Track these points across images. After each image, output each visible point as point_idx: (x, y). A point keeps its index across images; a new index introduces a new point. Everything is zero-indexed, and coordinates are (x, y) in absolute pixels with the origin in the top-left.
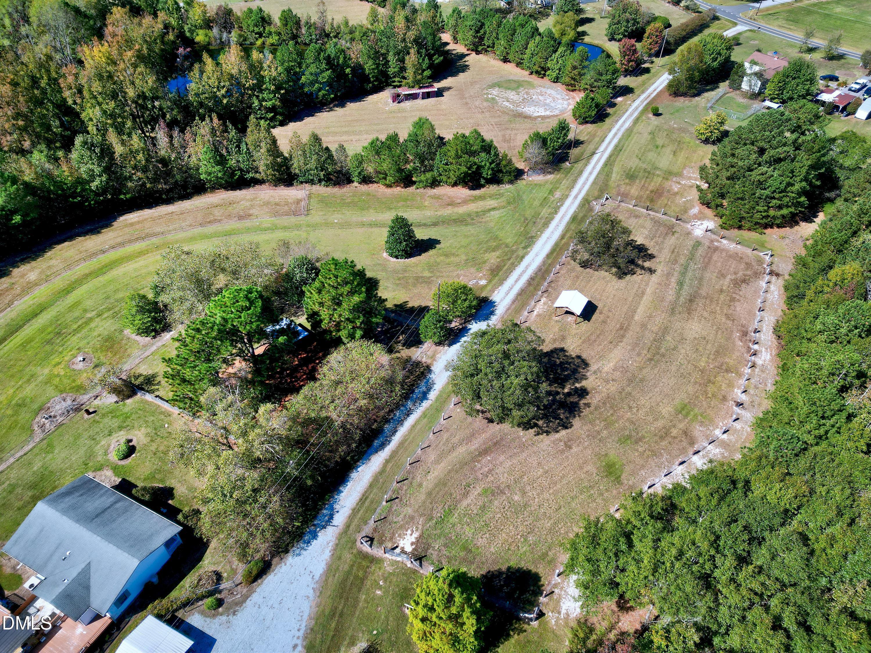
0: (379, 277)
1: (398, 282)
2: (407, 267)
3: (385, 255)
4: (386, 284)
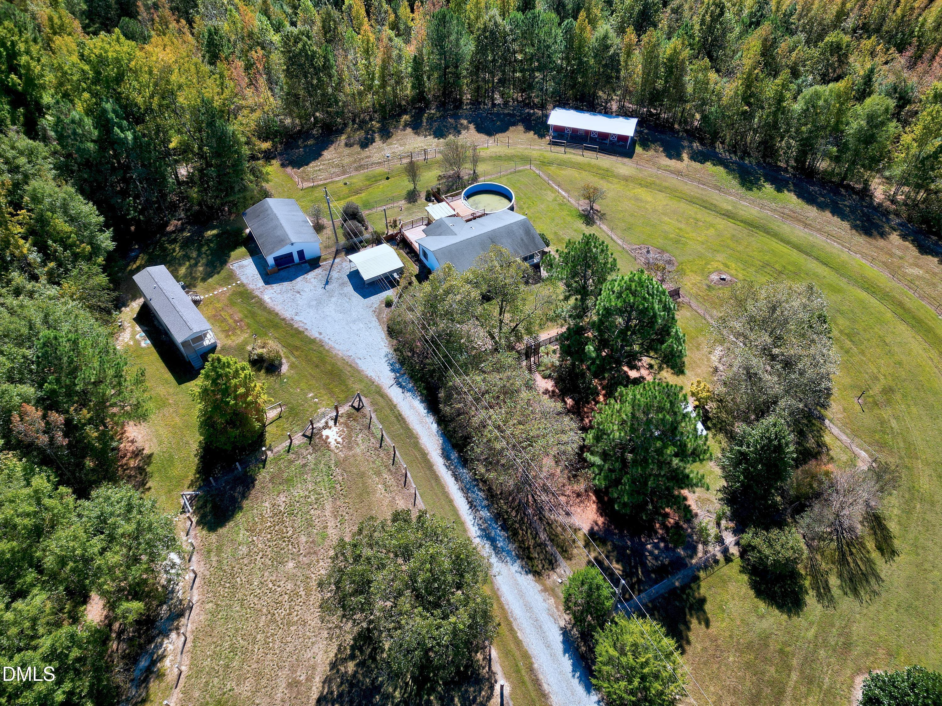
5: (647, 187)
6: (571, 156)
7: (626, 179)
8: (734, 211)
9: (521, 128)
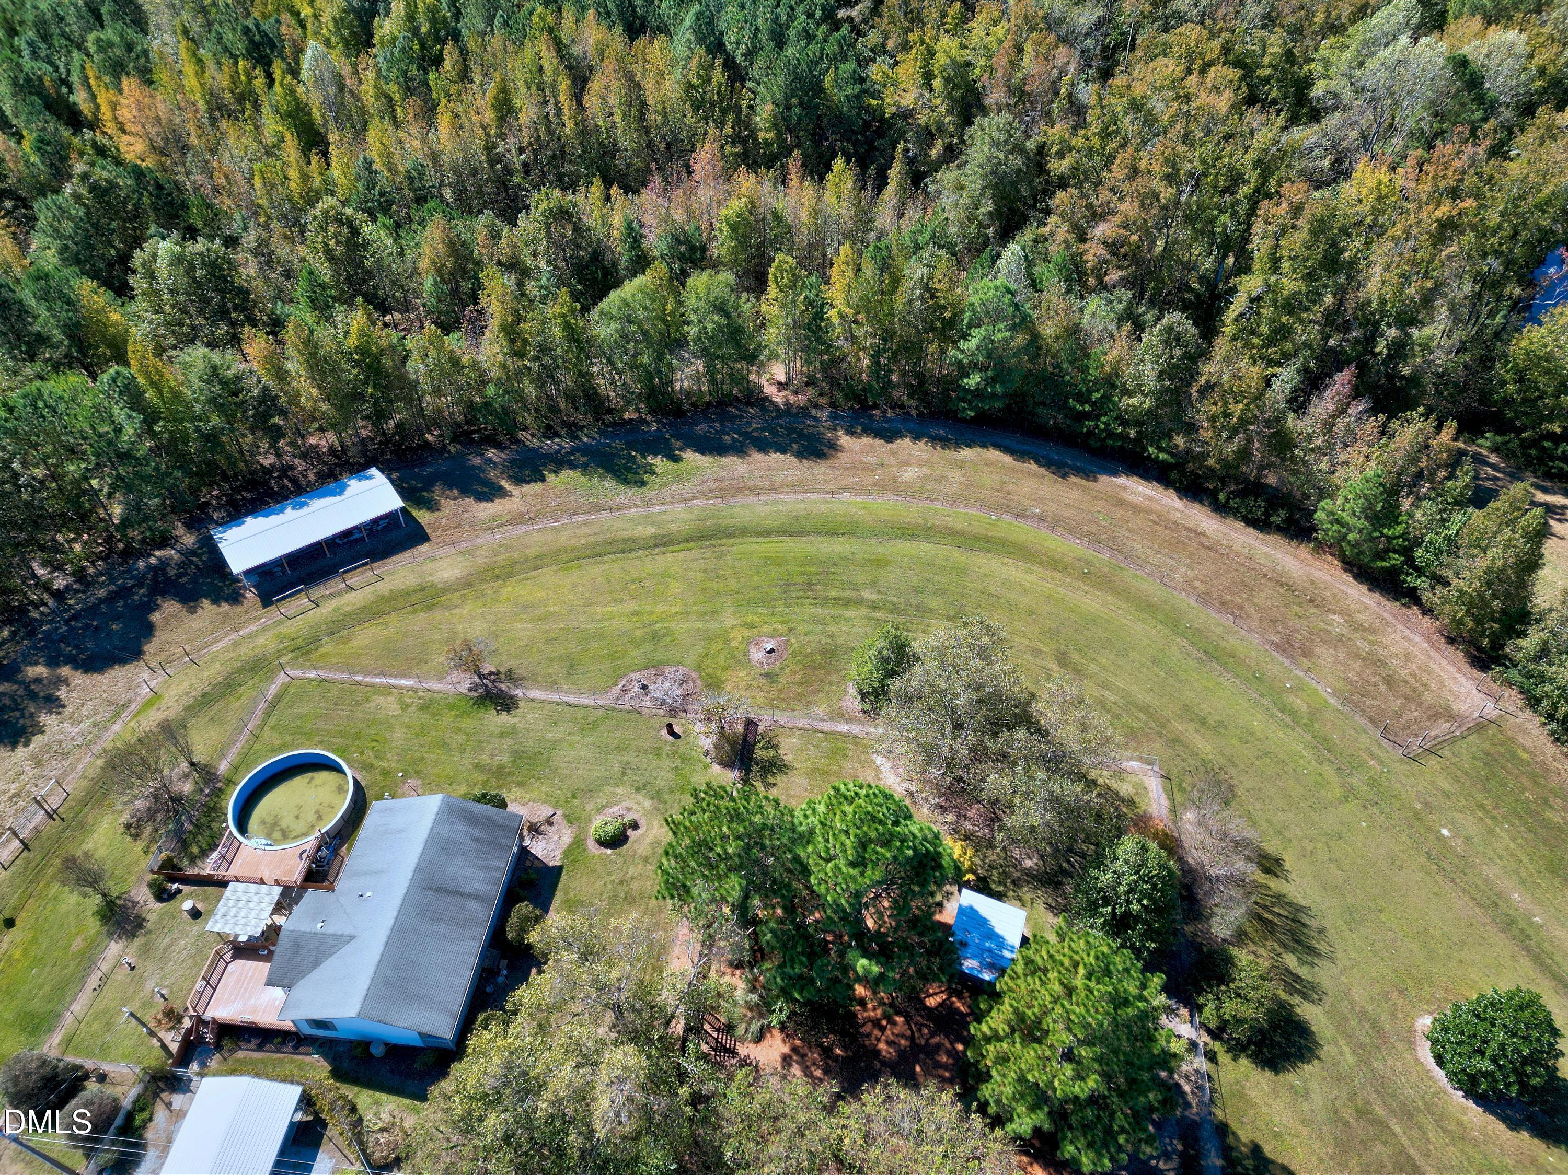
0: (1328, 1050)
1: (1348, 1114)
2: (1429, 1107)
3: (1425, 1022)
4: (1314, 1085)
5: (511, 575)
6: (334, 603)
7: (467, 583)
8: (662, 532)
9: (170, 607)
